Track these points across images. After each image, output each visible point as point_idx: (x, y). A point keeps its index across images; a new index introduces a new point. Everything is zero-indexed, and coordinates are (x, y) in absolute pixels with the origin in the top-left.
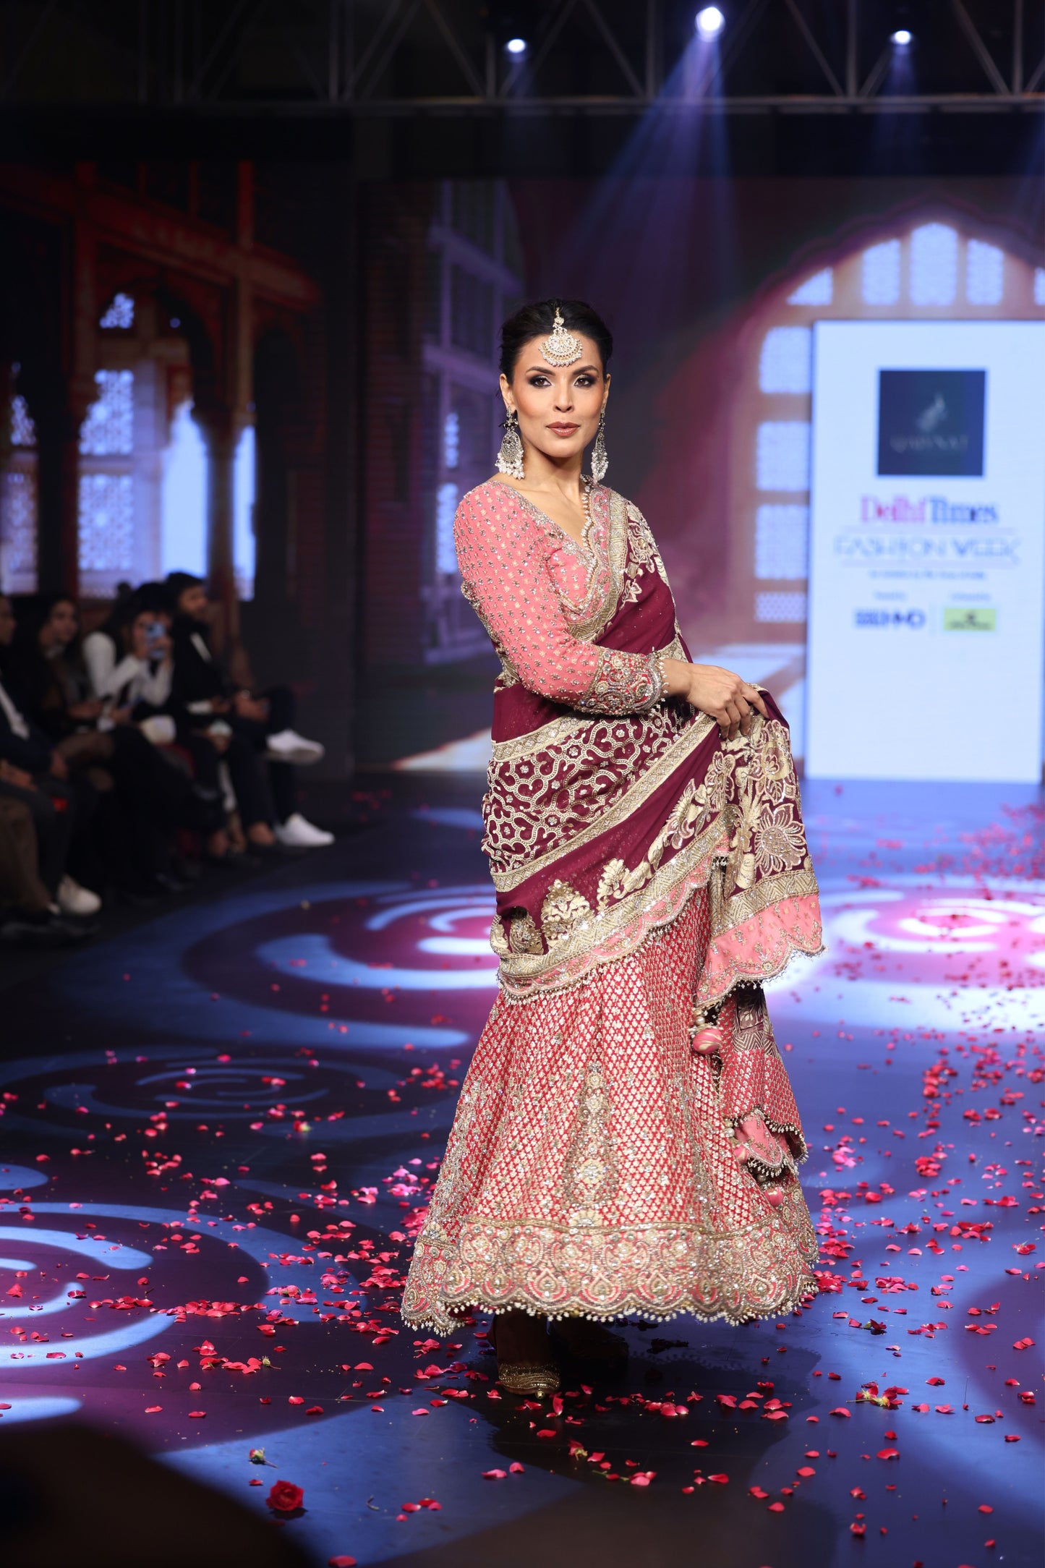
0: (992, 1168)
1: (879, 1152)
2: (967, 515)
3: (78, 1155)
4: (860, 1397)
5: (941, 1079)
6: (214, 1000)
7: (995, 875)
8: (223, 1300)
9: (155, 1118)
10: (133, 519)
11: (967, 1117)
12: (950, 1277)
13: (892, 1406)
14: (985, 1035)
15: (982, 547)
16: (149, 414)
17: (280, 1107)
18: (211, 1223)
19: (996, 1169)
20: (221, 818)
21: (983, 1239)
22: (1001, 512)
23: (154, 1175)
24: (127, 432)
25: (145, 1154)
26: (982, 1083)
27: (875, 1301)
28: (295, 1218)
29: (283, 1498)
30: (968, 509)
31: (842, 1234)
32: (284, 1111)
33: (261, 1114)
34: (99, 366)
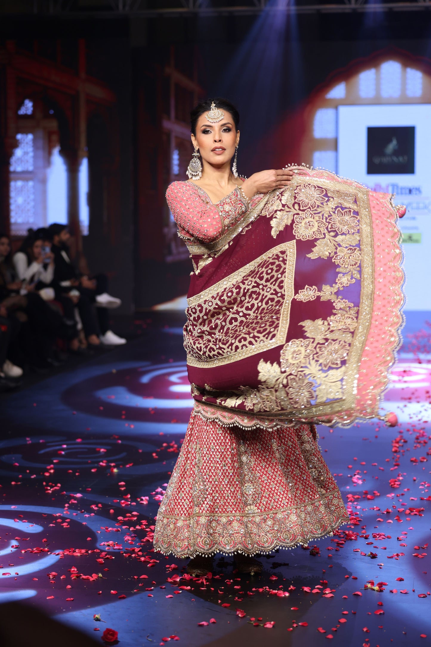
0: (423, 483)
1: (373, 477)
2: (408, 191)
3: (14, 484)
4: (366, 587)
5: (400, 444)
6: (74, 414)
7: (423, 352)
8: (80, 548)
9: (49, 467)
10: (34, 200)
11: (412, 461)
12: (405, 532)
13: (381, 591)
14: (419, 424)
15: (415, 205)
16: (40, 153)
17: (105, 461)
18: (75, 514)
19: (425, 484)
20: (75, 333)
21: (420, 515)
22: (423, 190)
23: (49, 493)
24: (31, 161)
25: (44, 484)
26: (418, 445)
27: (372, 544)
28: (112, 511)
29: (109, 636)
30: (408, 188)
31: (356, 514)
32: (106, 463)
33: (96, 465)
34: (18, 132)
